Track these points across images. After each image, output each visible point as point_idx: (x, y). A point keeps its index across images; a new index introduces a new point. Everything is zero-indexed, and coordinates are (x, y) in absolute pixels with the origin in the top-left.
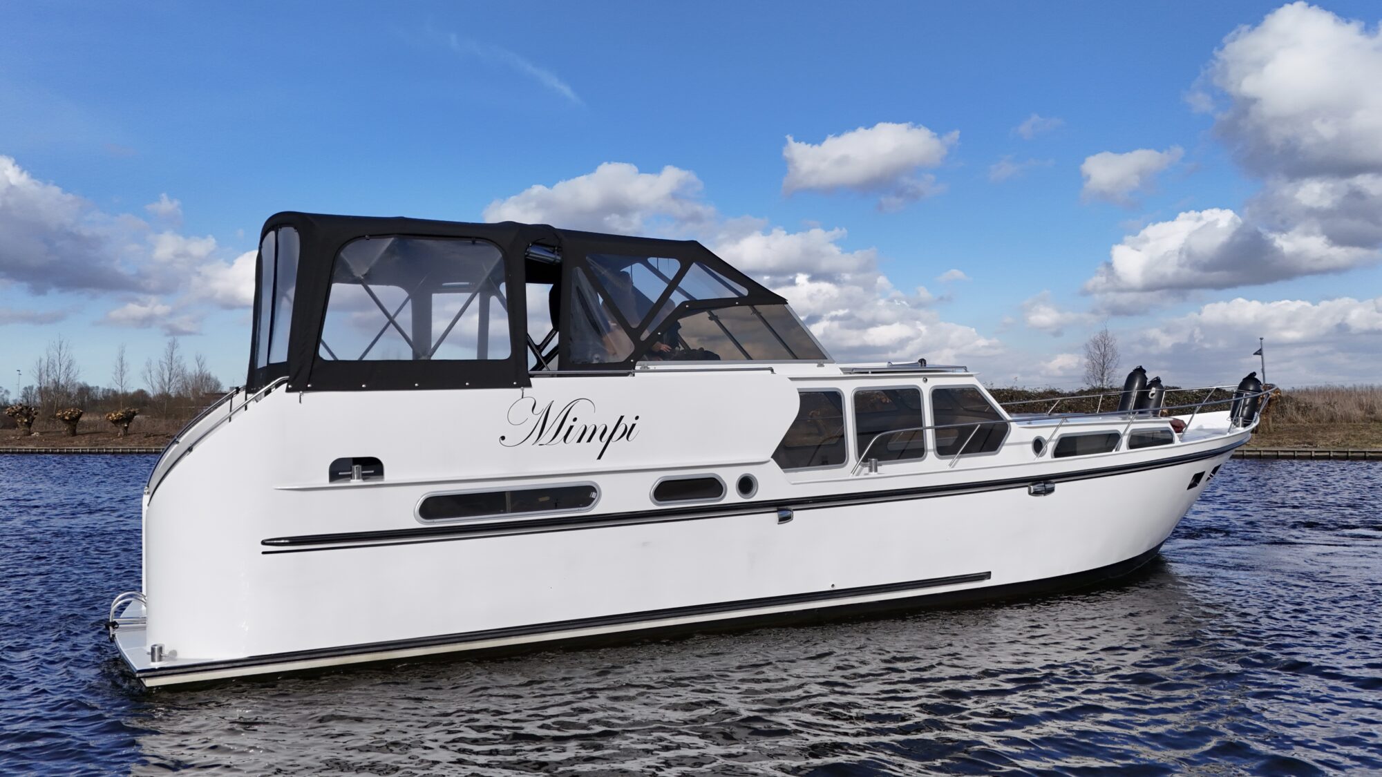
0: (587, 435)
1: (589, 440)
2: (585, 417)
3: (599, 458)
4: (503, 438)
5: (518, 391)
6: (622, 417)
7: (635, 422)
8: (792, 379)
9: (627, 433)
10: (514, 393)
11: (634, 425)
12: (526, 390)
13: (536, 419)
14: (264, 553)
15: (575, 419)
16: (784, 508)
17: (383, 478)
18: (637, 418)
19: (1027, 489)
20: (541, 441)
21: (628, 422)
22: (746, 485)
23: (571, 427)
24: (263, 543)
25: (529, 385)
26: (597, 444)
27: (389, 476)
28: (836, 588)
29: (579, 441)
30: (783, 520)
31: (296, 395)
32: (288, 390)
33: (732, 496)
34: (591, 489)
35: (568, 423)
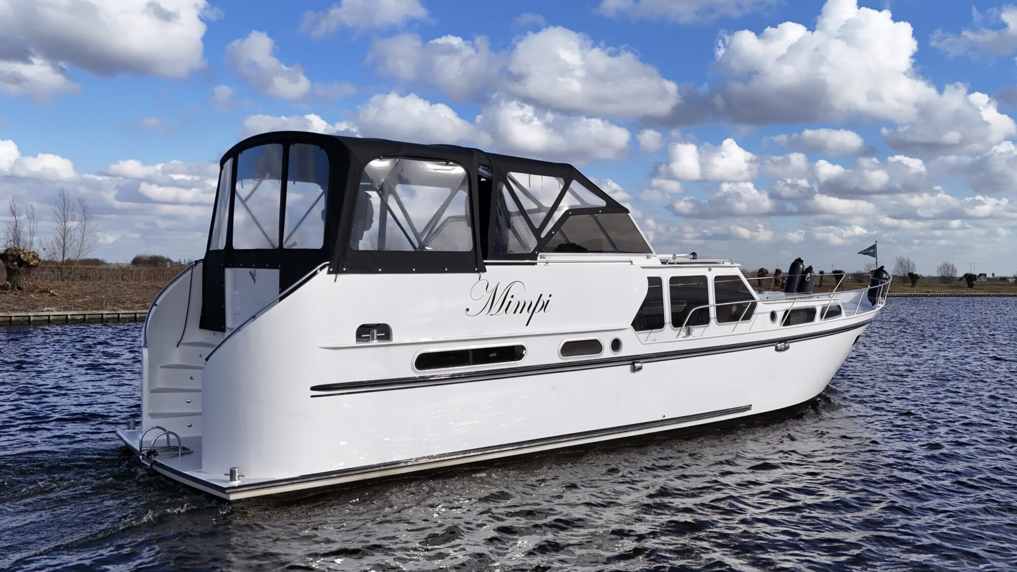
0: (520, 308)
1: (521, 312)
3: (527, 325)
4: (468, 310)
5: (476, 275)
6: (541, 295)
7: (549, 298)
8: (643, 268)
9: (544, 306)
10: (475, 276)
11: (548, 301)
12: (483, 274)
13: (488, 296)
14: (312, 396)
15: (512, 297)
16: (634, 362)
17: (392, 340)
18: (550, 296)
19: (774, 347)
20: (491, 313)
21: (545, 298)
22: (616, 344)
23: (510, 302)
24: (313, 389)
25: (485, 271)
26: (526, 315)
27: (396, 338)
28: (666, 418)
29: (515, 312)
30: (634, 370)
31: (333, 276)
32: (329, 273)
33: (607, 353)
34: (522, 348)
35: (508, 299)
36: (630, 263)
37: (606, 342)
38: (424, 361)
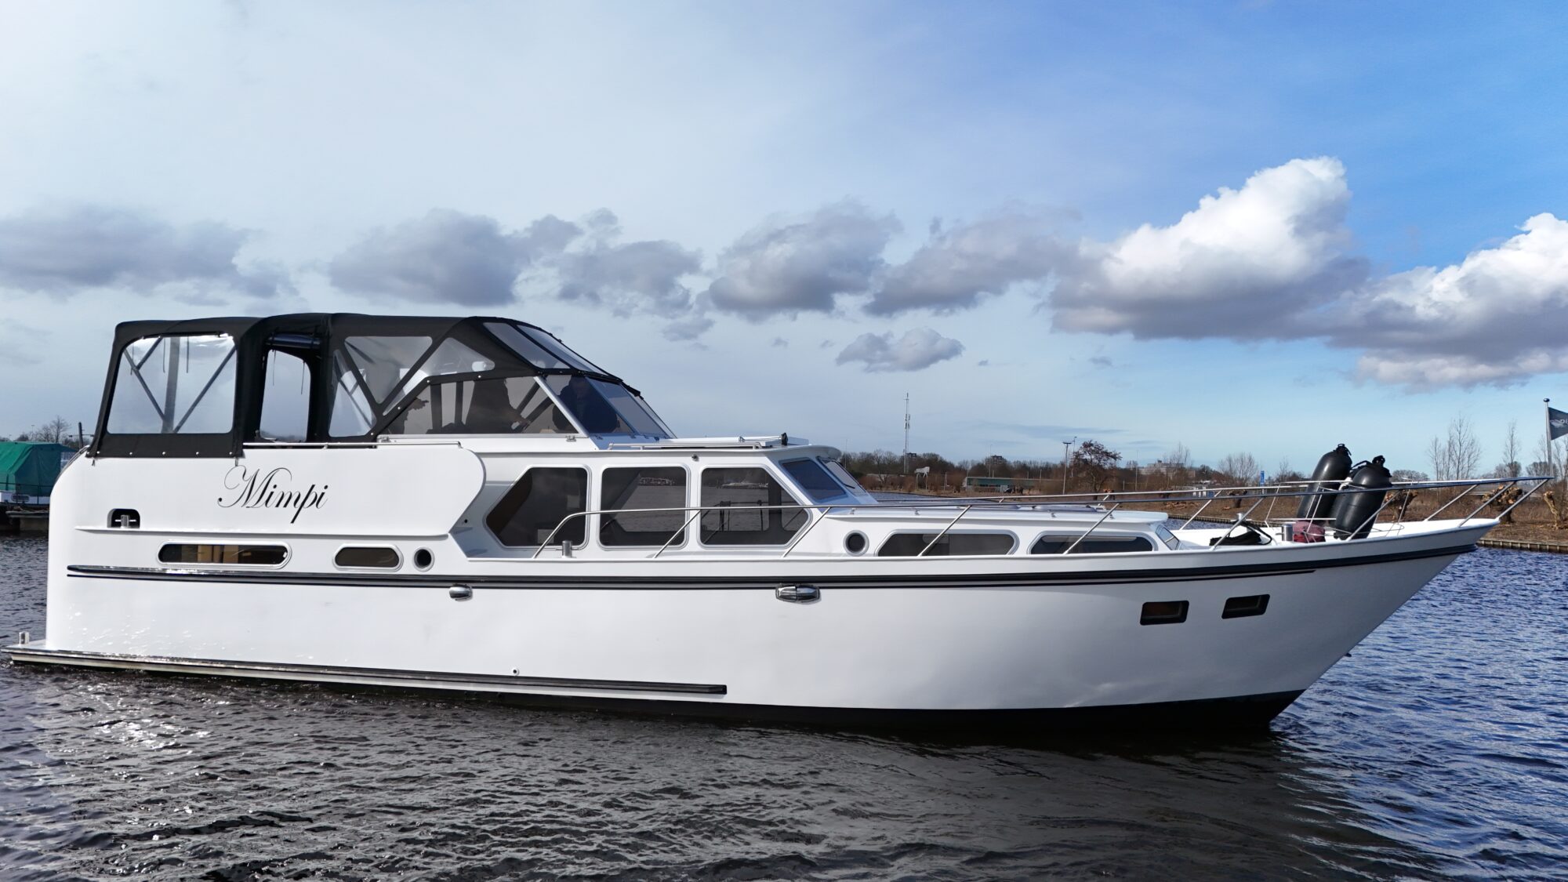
0: (284, 501)
1: (285, 506)
2: (284, 485)
3: (293, 522)
4: (220, 500)
5: (232, 461)
6: (313, 486)
7: (324, 491)
9: (317, 501)
11: (323, 494)
12: (241, 461)
13: (244, 485)
14: (69, 575)
15: (275, 487)
17: (140, 527)
18: (326, 487)
19: (774, 591)
20: (248, 505)
21: (318, 490)
22: (423, 558)
23: (272, 493)
24: (70, 568)
25: (242, 455)
26: (292, 510)
27: (144, 525)
29: (277, 506)
31: (91, 460)
32: (87, 456)
33: (408, 567)
34: (284, 549)
35: (270, 489)
36: (457, 446)
37: (407, 553)
38: (169, 553)
